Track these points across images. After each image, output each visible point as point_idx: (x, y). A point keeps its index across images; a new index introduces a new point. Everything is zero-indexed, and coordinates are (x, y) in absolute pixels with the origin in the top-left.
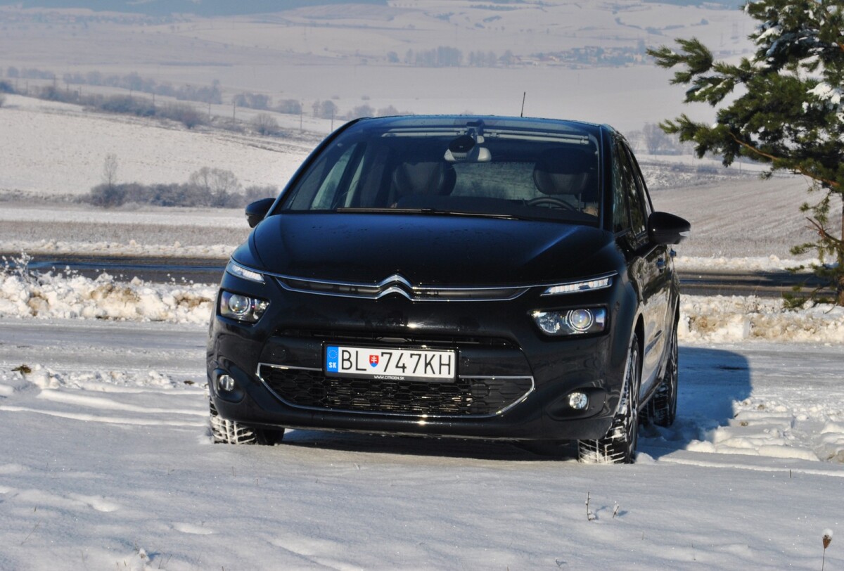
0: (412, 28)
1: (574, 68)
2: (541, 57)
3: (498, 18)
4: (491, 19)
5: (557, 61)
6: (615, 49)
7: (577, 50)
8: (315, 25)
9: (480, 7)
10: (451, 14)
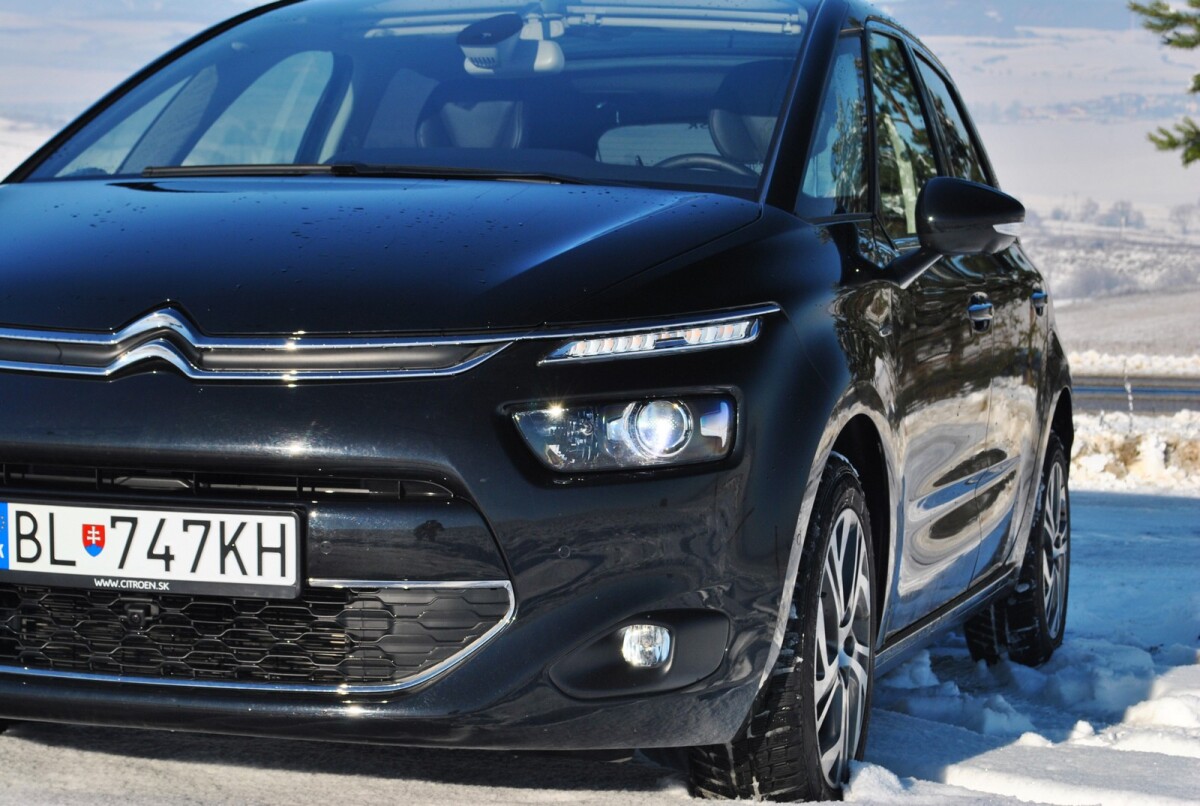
1: (1105, 122)
2: (1061, 109)
3: (1003, 58)
4: (993, 60)
5: (1082, 113)
7: (1108, 99)
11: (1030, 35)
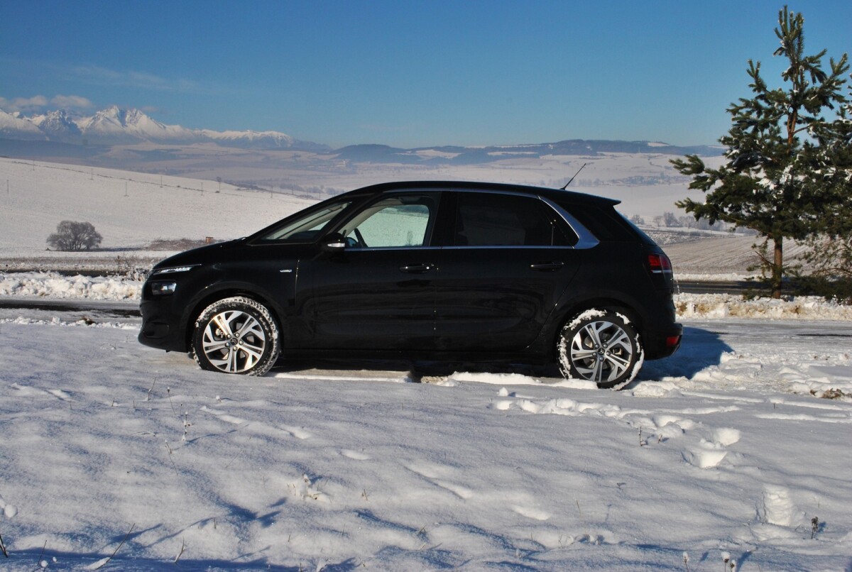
0: (551, 169)
1: (629, 186)
2: (614, 181)
5: (621, 183)
6: (649, 177)
7: (631, 178)
8: (504, 168)
9: (584, 158)
10: (570, 162)
11: (603, 155)
